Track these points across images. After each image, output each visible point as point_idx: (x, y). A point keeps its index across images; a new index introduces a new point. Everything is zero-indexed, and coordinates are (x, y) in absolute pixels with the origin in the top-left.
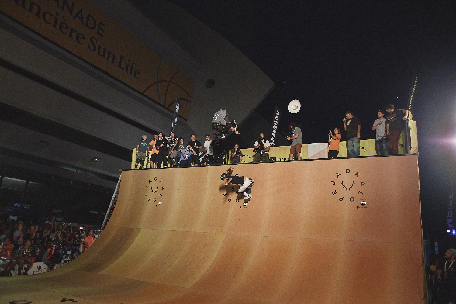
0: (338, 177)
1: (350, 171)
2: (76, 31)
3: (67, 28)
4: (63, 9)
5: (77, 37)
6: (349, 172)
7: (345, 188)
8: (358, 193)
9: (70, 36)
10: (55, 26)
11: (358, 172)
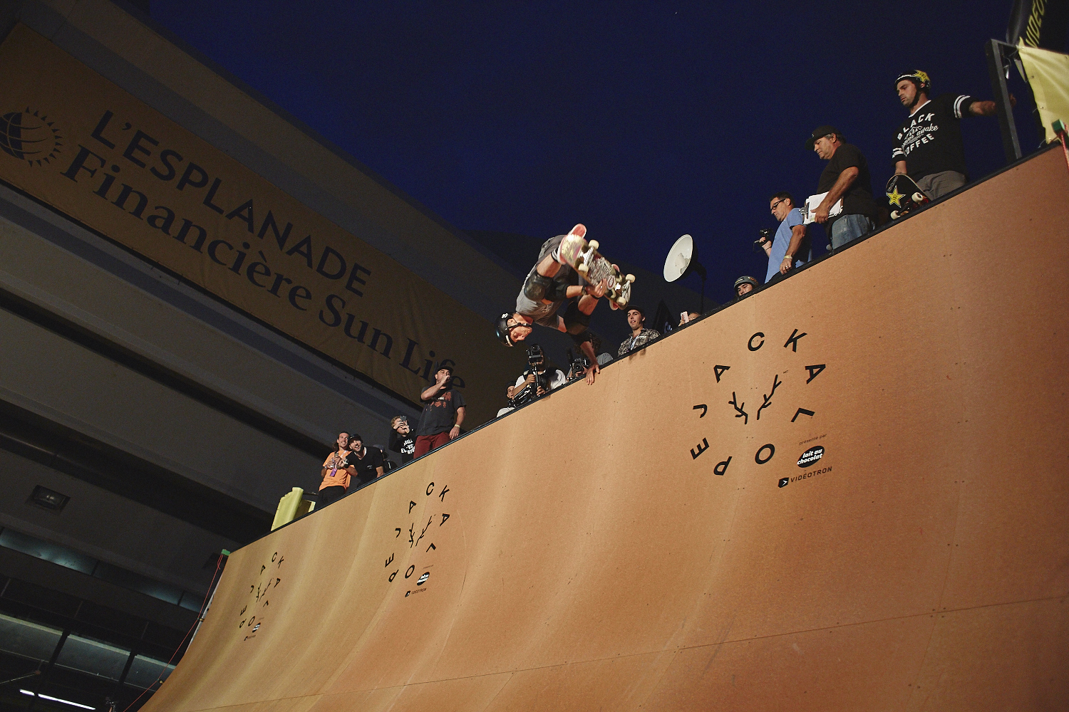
0: (718, 380)
1: (763, 339)
2: (289, 281)
3: (268, 273)
4: (261, 235)
5: (293, 295)
6: (762, 342)
7: (744, 414)
8: (793, 421)
9: (274, 290)
10: (236, 268)
11: (796, 331)
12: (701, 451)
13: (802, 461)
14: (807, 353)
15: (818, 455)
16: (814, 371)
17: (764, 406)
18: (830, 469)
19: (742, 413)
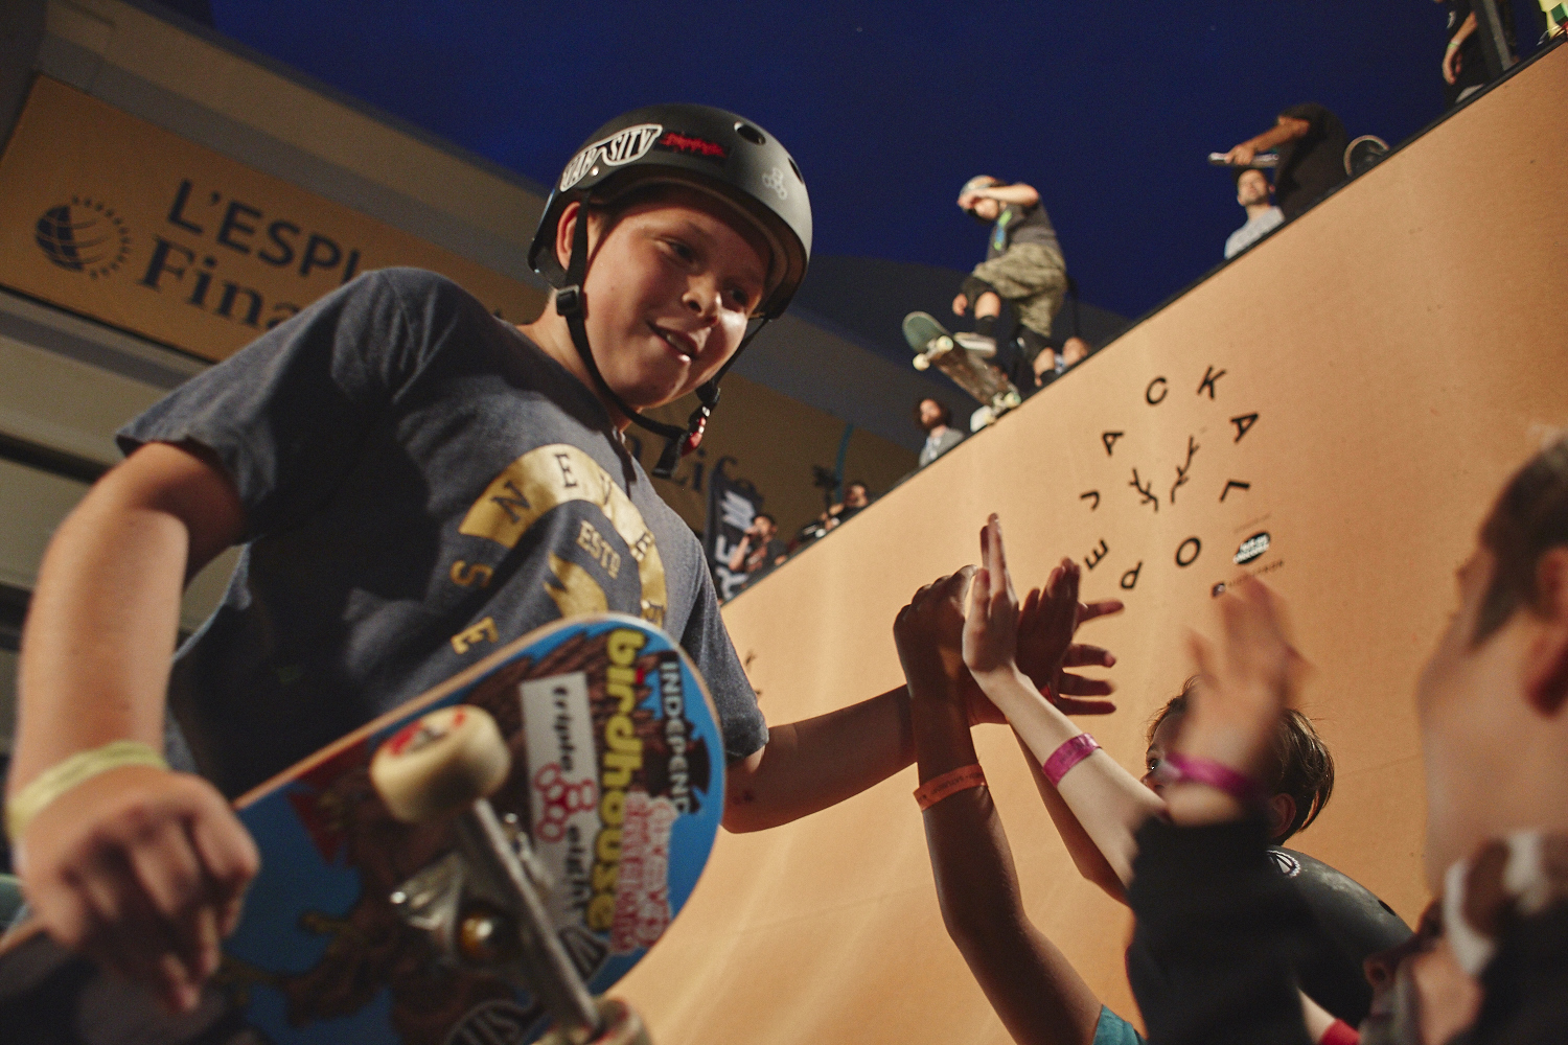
0: (1110, 453)
1: (1165, 386)
6: (1166, 391)
7: (1152, 497)
12: (1099, 557)
13: (1242, 557)
14: (1231, 399)
15: (1262, 545)
16: (1243, 424)
17: (1179, 483)
18: (1281, 563)
19: (1149, 496)
